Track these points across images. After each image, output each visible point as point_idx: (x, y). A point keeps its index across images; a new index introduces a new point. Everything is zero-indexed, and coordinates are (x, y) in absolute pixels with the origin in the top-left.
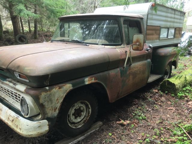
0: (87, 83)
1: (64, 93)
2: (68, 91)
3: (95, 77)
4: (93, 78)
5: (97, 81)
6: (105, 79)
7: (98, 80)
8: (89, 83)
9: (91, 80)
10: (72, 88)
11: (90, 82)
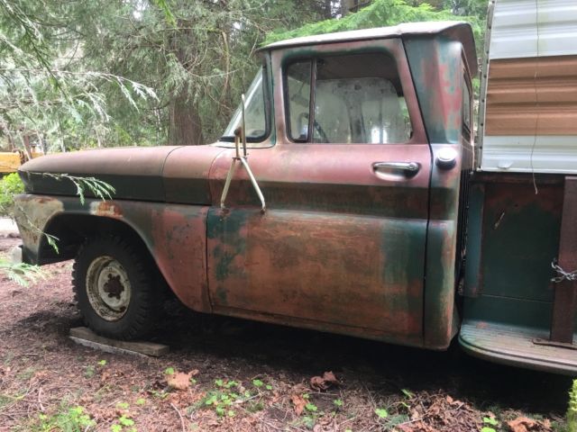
0: (94, 212)
1: (48, 214)
2: (54, 213)
3: (116, 205)
4: (112, 207)
5: (120, 217)
6: (147, 221)
7: (125, 216)
8: (98, 214)
9: (106, 209)
10: (62, 210)
11: (102, 213)
